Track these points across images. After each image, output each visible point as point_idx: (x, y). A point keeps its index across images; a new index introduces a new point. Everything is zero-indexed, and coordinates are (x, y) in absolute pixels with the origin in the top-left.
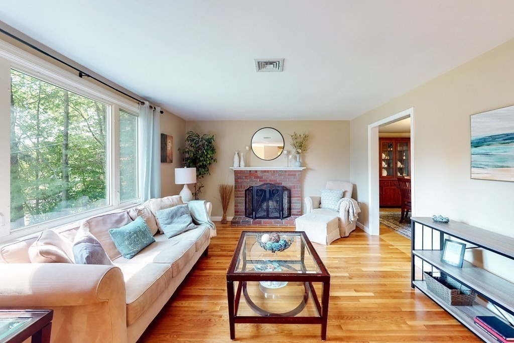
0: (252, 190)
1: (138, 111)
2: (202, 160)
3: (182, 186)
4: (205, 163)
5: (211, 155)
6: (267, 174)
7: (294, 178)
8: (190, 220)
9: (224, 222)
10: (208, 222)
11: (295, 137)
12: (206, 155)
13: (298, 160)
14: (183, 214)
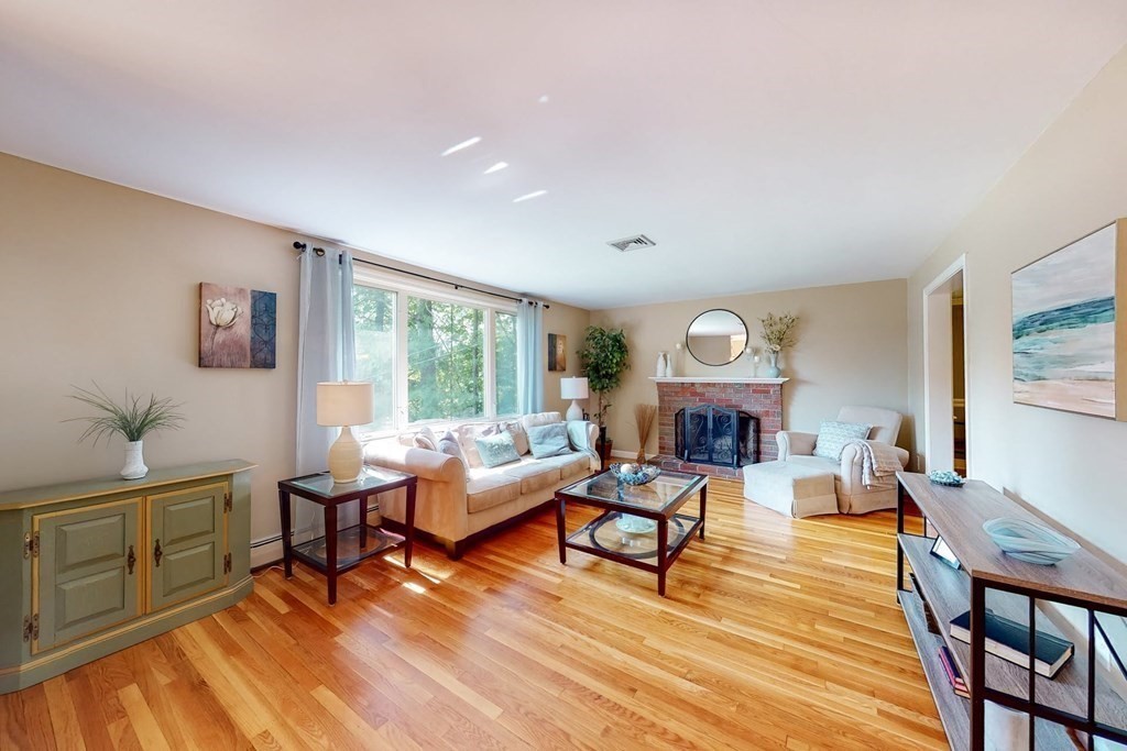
0: (684, 414)
1: (516, 310)
3: (569, 402)
6: (711, 389)
7: (766, 397)
8: (566, 442)
10: (590, 450)
11: (769, 322)
13: (773, 365)
14: (557, 434)
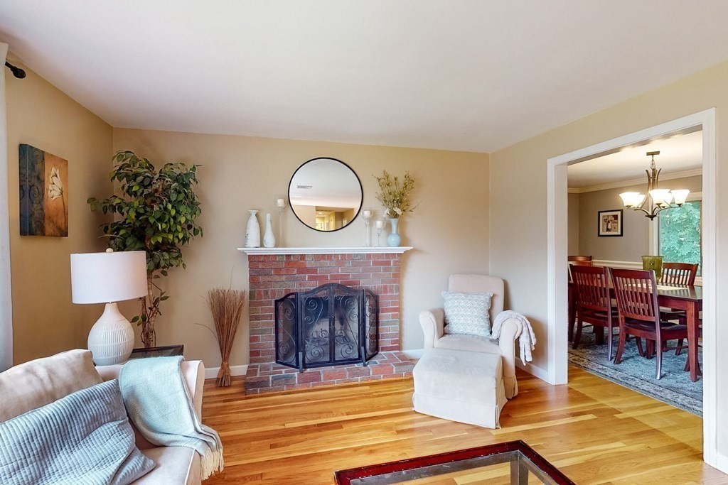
0: (294, 300)
2: (164, 231)
4: (171, 237)
5: (189, 217)
6: (327, 263)
7: (386, 270)
8: (127, 441)
9: (222, 382)
10: (195, 435)
11: (386, 182)
12: (175, 218)
13: (395, 232)
